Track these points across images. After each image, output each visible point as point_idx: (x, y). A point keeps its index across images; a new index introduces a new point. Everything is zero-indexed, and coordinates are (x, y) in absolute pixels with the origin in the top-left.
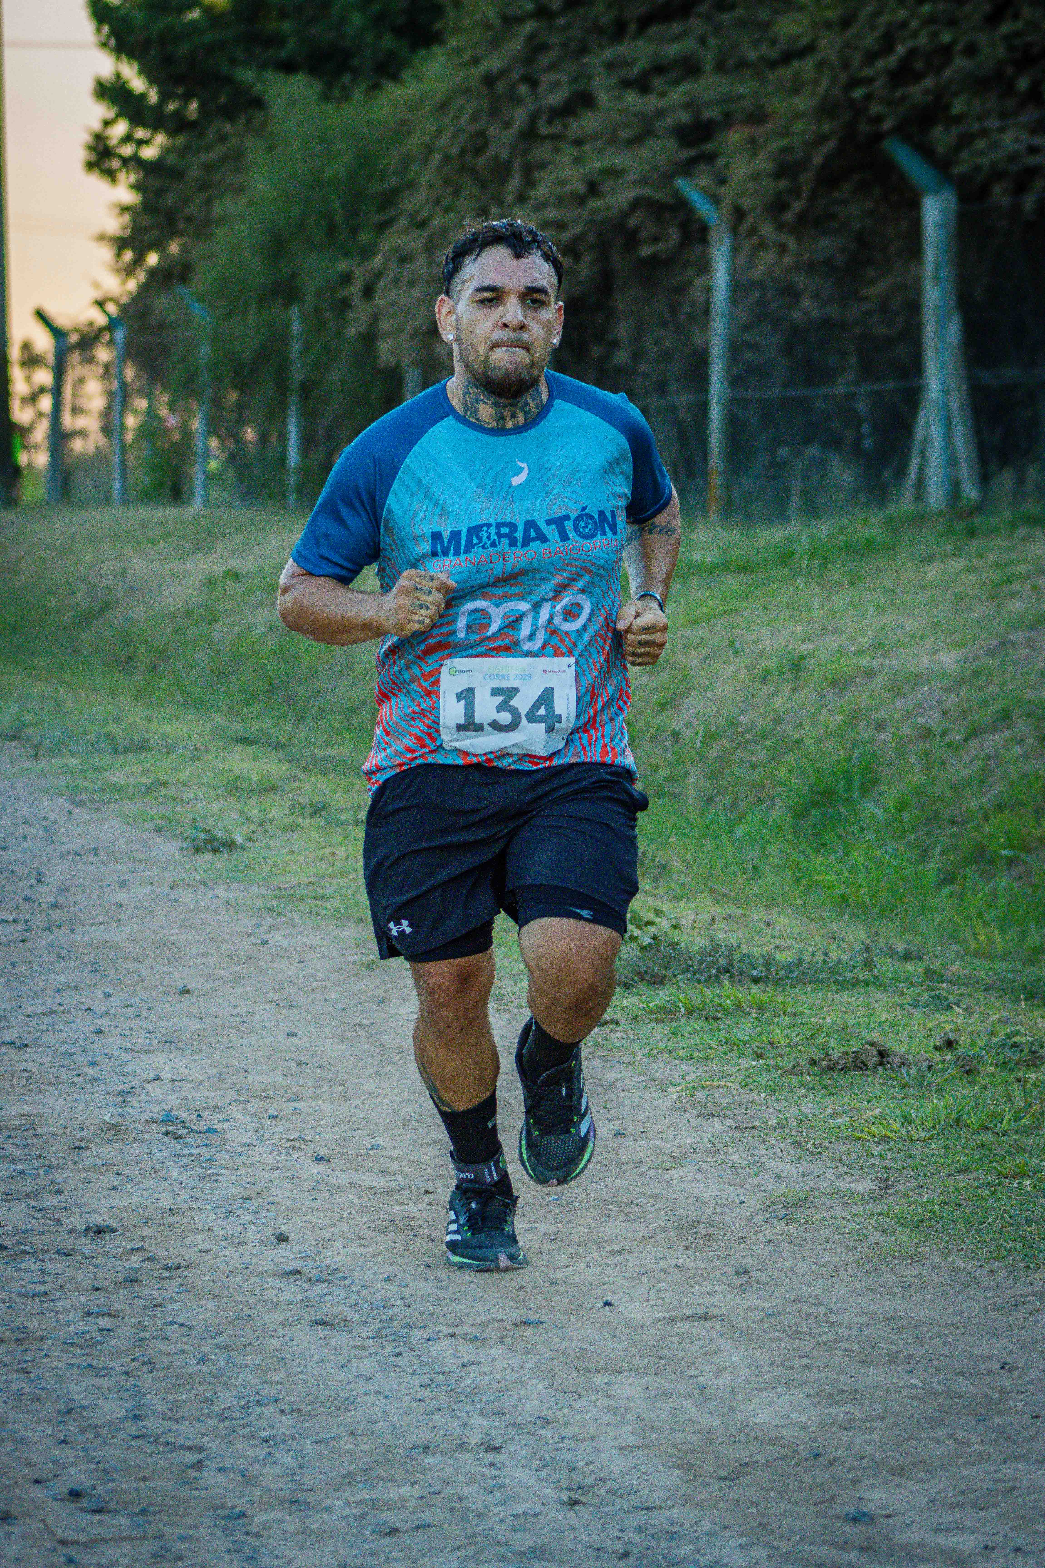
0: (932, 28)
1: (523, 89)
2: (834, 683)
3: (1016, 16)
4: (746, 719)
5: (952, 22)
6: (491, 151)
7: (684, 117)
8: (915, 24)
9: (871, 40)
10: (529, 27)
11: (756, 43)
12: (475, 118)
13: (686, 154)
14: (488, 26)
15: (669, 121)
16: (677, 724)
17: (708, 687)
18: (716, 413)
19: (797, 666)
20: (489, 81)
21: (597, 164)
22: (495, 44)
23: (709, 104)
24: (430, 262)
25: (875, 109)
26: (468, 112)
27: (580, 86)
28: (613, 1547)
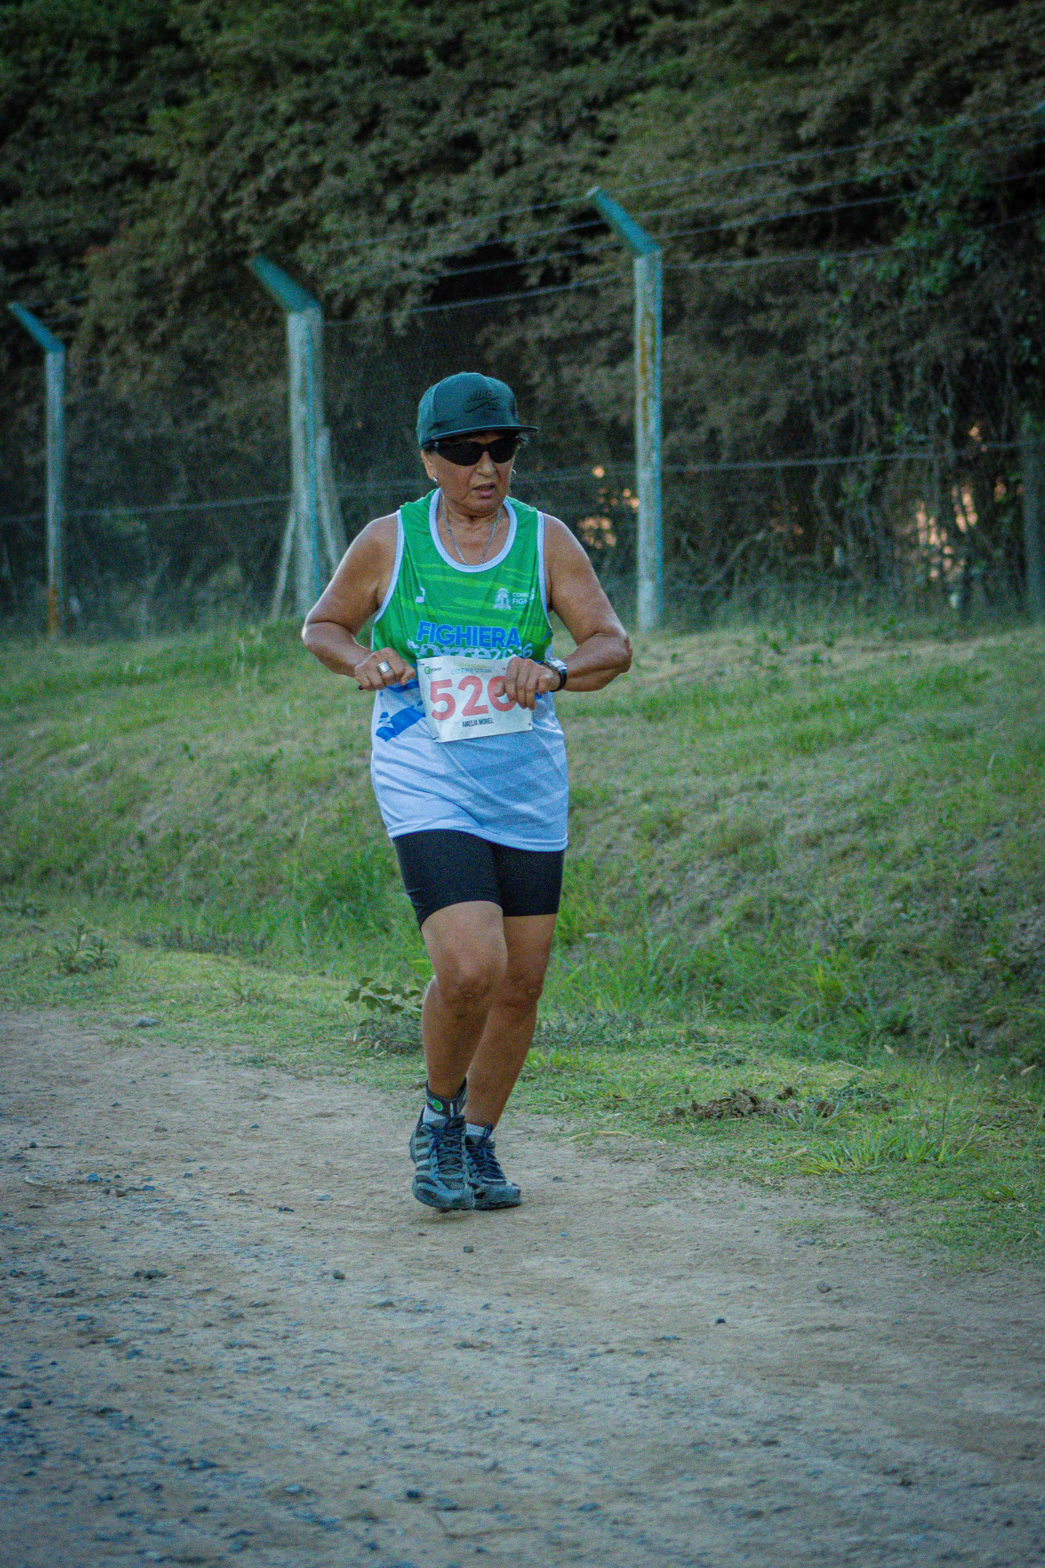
0: (302, 148)
2: (314, 783)
3: (383, 135)
4: (222, 822)
5: (320, 143)
7: (10, 242)
8: (284, 145)
9: (239, 162)
11: (76, 169)
13: (13, 277)
16: (139, 828)
17: (168, 792)
18: (53, 532)
19: (268, 769)
23: (35, 229)
25: (243, 228)
28: (990, 1517)
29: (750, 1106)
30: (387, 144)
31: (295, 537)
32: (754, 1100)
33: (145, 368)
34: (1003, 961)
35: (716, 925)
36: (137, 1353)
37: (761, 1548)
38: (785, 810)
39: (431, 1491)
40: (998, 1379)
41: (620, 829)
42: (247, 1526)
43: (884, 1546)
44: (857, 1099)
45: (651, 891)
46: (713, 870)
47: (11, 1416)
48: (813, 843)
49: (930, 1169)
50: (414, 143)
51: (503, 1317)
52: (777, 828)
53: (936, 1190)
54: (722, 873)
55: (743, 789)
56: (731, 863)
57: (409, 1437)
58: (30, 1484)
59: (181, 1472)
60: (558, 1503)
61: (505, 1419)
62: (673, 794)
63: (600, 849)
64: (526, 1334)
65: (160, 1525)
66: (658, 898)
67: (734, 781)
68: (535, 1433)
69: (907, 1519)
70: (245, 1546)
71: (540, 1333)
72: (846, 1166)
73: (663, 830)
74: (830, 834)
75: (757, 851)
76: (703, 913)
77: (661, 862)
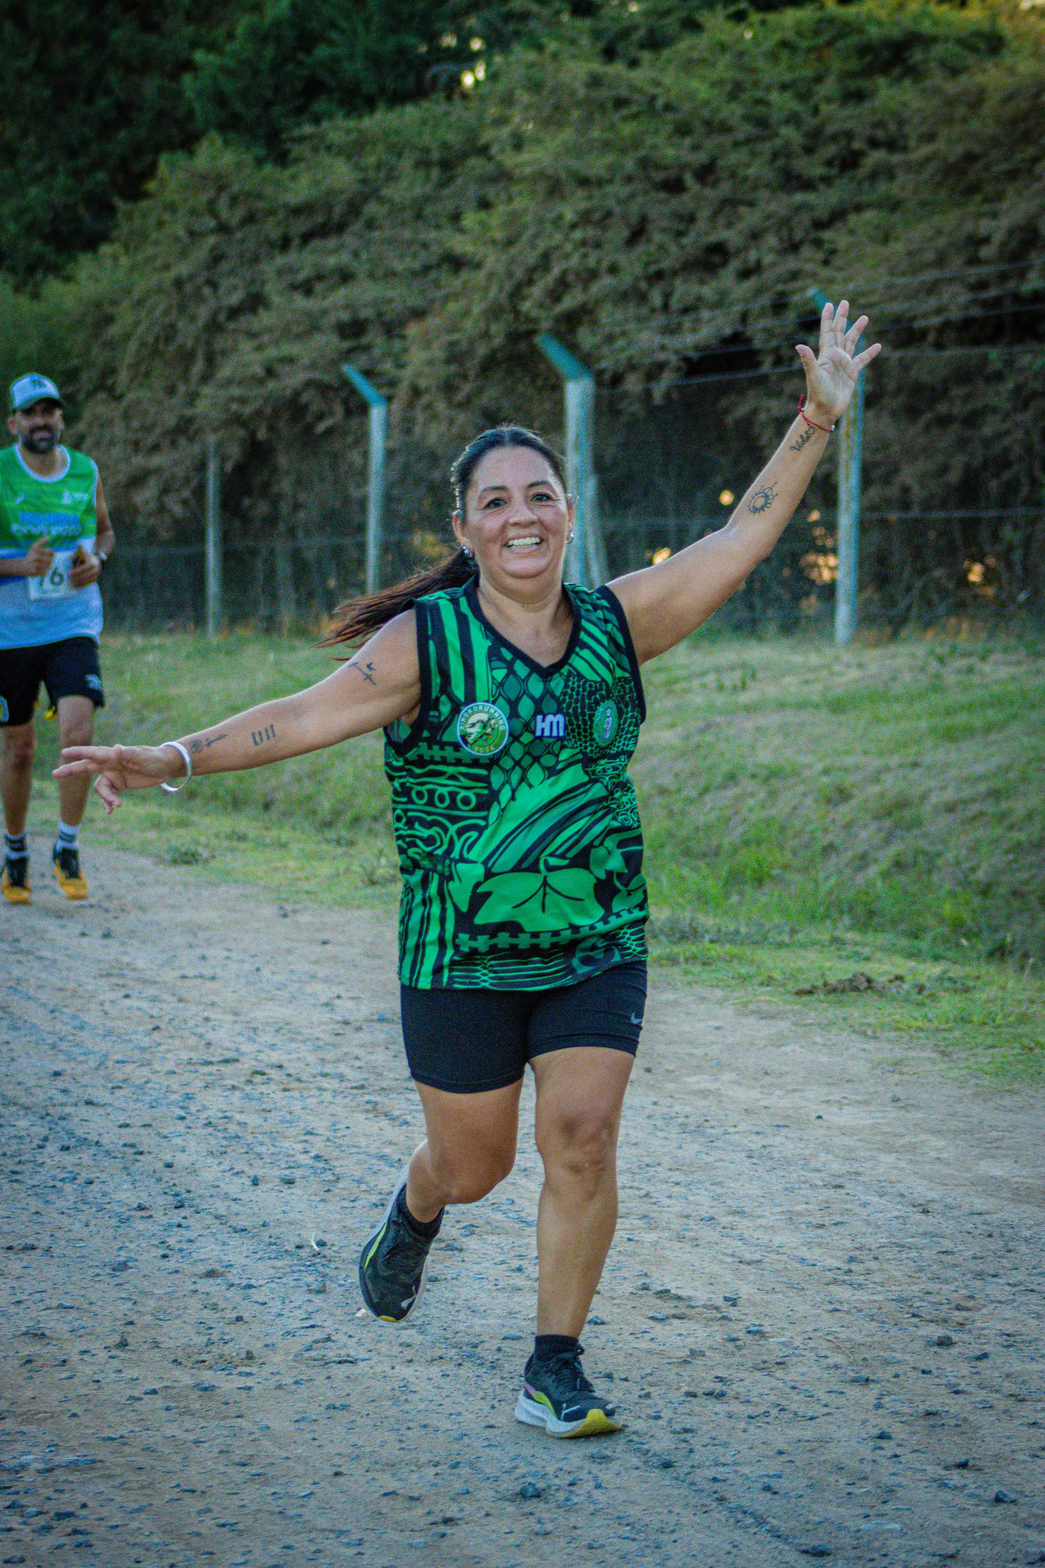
0: (583, 250)
1: (207, 291)
3: (649, 241)
5: (598, 246)
6: (179, 340)
7: (345, 316)
8: (569, 247)
9: (532, 258)
10: (211, 240)
11: (401, 257)
12: (166, 312)
13: (347, 345)
14: (177, 239)
15: (333, 320)
18: (372, 551)
20: (179, 283)
21: (272, 352)
22: (184, 254)
23: (365, 306)
24: (128, 428)
25: (535, 314)
26: (161, 308)
27: (254, 289)
28: (978, 1232)
29: (865, 984)
30: (652, 249)
32: (869, 981)
33: (451, 421)
35: (874, 870)
36: (406, 1123)
37: (820, 1245)
38: (932, 783)
40: (1006, 1156)
41: (805, 795)
42: (474, 1222)
43: (903, 1246)
44: (947, 984)
45: (825, 842)
46: (873, 828)
47: (317, 1158)
48: (950, 808)
49: (988, 1029)
51: (665, 1110)
52: (924, 797)
53: (989, 1041)
54: (879, 830)
55: (901, 766)
56: (887, 823)
58: (328, 1196)
60: (688, 1217)
61: (659, 1169)
62: (846, 770)
63: (788, 810)
64: (680, 1120)
66: (830, 848)
67: (894, 761)
68: (678, 1176)
69: (920, 1230)
70: (472, 1233)
71: (691, 1119)
72: (928, 1025)
73: (836, 797)
74: (964, 802)
75: (907, 814)
76: (863, 860)
77: (833, 821)
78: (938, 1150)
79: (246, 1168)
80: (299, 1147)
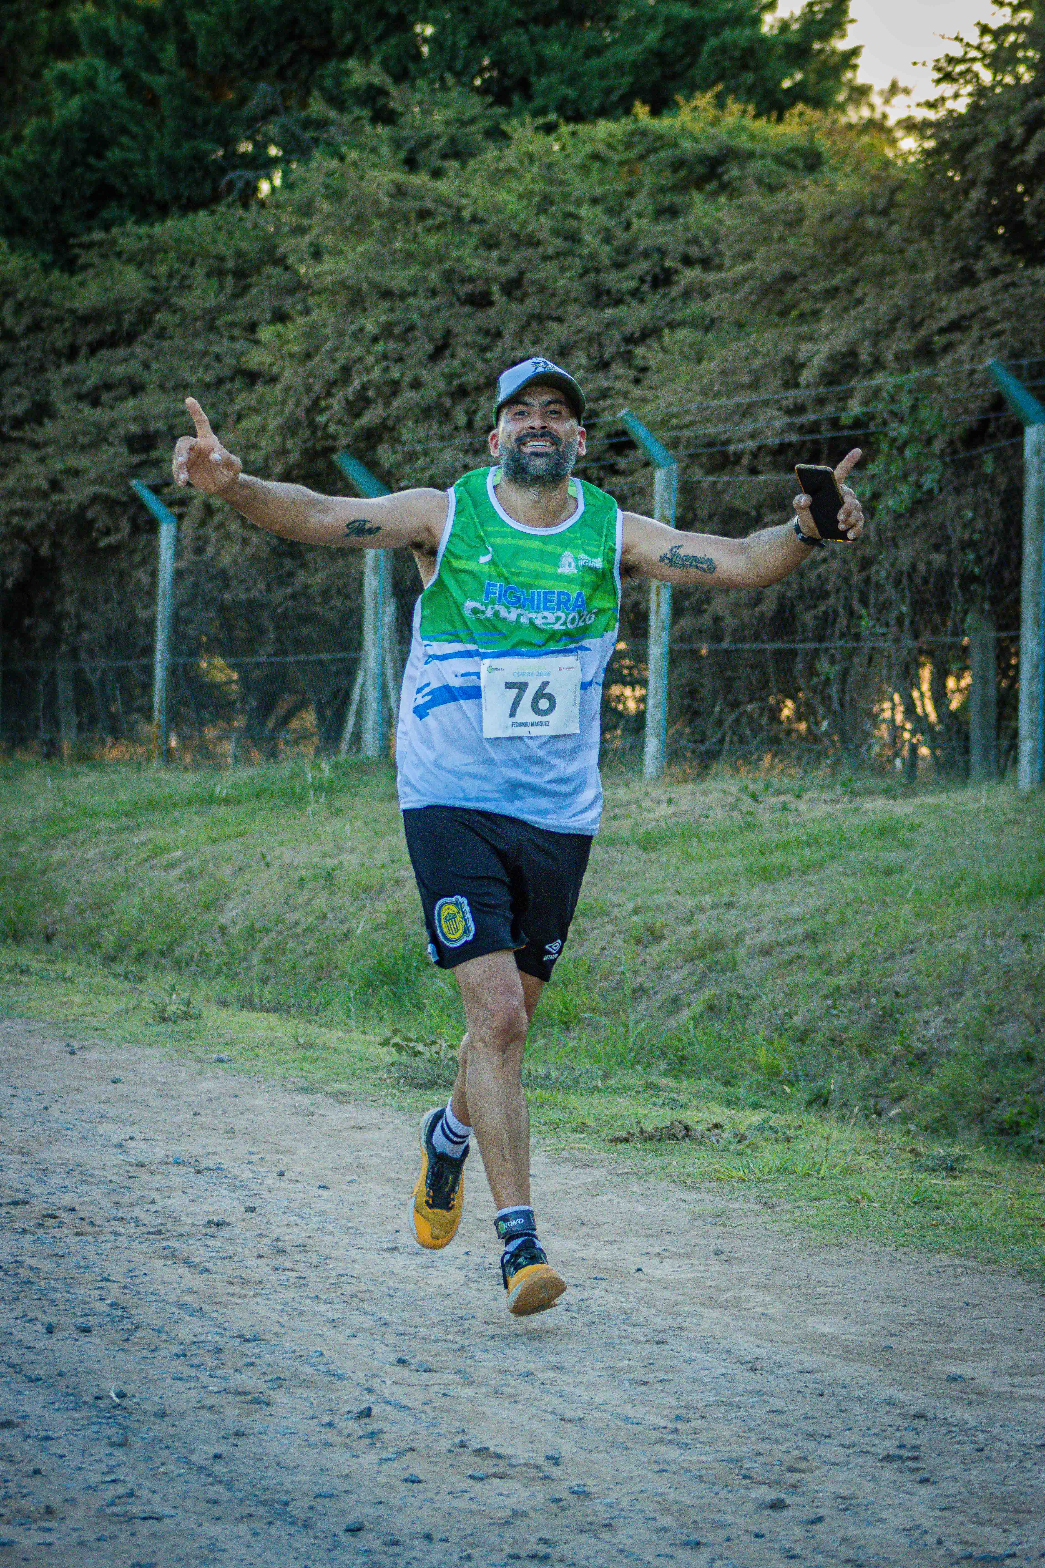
0: (385, 363)
2: (367, 889)
3: (453, 356)
4: (290, 918)
5: (400, 359)
7: (134, 429)
8: (370, 360)
9: (331, 372)
11: (193, 369)
13: (136, 459)
15: (122, 432)
16: (221, 921)
17: (247, 892)
18: (159, 675)
19: (330, 876)
21: (57, 465)
23: (155, 418)
25: (332, 429)
27: (39, 399)
28: (808, 1391)
29: (683, 1132)
30: (456, 363)
31: (363, 688)
32: (687, 1128)
33: (245, 542)
34: (908, 1049)
35: (686, 1014)
36: (207, 1270)
37: (644, 1402)
38: (747, 925)
39: (414, 1361)
40: (835, 1312)
41: (613, 935)
42: (281, 1375)
43: (730, 1405)
44: (768, 1133)
45: (635, 985)
46: (685, 970)
47: (114, 1305)
48: (766, 951)
49: (812, 1180)
50: (479, 364)
51: (478, 1261)
52: (739, 938)
53: (814, 1193)
54: (692, 973)
55: (715, 907)
56: (701, 965)
57: (402, 1329)
58: (127, 1345)
59: (236, 1342)
60: (505, 1372)
61: (473, 1322)
62: (657, 909)
63: (596, 950)
65: (220, 1372)
66: (640, 991)
67: (708, 900)
69: (749, 1388)
70: (280, 1386)
72: (750, 1176)
73: (647, 937)
74: (781, 945)
75: (721, 956)
76: (675, 1004)
77: (644, 963)
78: (765, 1306)
79: (40, 1315)
80: (95, 1294)
